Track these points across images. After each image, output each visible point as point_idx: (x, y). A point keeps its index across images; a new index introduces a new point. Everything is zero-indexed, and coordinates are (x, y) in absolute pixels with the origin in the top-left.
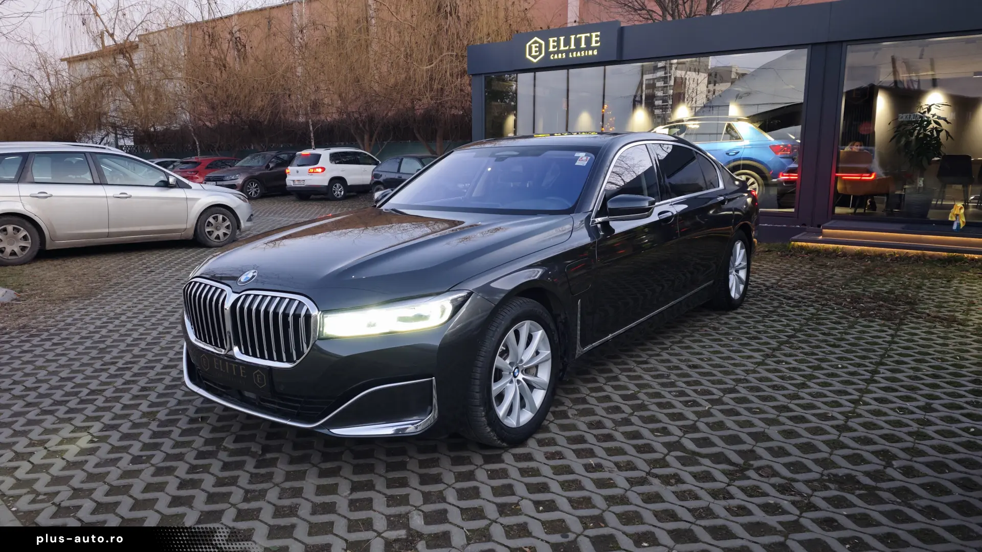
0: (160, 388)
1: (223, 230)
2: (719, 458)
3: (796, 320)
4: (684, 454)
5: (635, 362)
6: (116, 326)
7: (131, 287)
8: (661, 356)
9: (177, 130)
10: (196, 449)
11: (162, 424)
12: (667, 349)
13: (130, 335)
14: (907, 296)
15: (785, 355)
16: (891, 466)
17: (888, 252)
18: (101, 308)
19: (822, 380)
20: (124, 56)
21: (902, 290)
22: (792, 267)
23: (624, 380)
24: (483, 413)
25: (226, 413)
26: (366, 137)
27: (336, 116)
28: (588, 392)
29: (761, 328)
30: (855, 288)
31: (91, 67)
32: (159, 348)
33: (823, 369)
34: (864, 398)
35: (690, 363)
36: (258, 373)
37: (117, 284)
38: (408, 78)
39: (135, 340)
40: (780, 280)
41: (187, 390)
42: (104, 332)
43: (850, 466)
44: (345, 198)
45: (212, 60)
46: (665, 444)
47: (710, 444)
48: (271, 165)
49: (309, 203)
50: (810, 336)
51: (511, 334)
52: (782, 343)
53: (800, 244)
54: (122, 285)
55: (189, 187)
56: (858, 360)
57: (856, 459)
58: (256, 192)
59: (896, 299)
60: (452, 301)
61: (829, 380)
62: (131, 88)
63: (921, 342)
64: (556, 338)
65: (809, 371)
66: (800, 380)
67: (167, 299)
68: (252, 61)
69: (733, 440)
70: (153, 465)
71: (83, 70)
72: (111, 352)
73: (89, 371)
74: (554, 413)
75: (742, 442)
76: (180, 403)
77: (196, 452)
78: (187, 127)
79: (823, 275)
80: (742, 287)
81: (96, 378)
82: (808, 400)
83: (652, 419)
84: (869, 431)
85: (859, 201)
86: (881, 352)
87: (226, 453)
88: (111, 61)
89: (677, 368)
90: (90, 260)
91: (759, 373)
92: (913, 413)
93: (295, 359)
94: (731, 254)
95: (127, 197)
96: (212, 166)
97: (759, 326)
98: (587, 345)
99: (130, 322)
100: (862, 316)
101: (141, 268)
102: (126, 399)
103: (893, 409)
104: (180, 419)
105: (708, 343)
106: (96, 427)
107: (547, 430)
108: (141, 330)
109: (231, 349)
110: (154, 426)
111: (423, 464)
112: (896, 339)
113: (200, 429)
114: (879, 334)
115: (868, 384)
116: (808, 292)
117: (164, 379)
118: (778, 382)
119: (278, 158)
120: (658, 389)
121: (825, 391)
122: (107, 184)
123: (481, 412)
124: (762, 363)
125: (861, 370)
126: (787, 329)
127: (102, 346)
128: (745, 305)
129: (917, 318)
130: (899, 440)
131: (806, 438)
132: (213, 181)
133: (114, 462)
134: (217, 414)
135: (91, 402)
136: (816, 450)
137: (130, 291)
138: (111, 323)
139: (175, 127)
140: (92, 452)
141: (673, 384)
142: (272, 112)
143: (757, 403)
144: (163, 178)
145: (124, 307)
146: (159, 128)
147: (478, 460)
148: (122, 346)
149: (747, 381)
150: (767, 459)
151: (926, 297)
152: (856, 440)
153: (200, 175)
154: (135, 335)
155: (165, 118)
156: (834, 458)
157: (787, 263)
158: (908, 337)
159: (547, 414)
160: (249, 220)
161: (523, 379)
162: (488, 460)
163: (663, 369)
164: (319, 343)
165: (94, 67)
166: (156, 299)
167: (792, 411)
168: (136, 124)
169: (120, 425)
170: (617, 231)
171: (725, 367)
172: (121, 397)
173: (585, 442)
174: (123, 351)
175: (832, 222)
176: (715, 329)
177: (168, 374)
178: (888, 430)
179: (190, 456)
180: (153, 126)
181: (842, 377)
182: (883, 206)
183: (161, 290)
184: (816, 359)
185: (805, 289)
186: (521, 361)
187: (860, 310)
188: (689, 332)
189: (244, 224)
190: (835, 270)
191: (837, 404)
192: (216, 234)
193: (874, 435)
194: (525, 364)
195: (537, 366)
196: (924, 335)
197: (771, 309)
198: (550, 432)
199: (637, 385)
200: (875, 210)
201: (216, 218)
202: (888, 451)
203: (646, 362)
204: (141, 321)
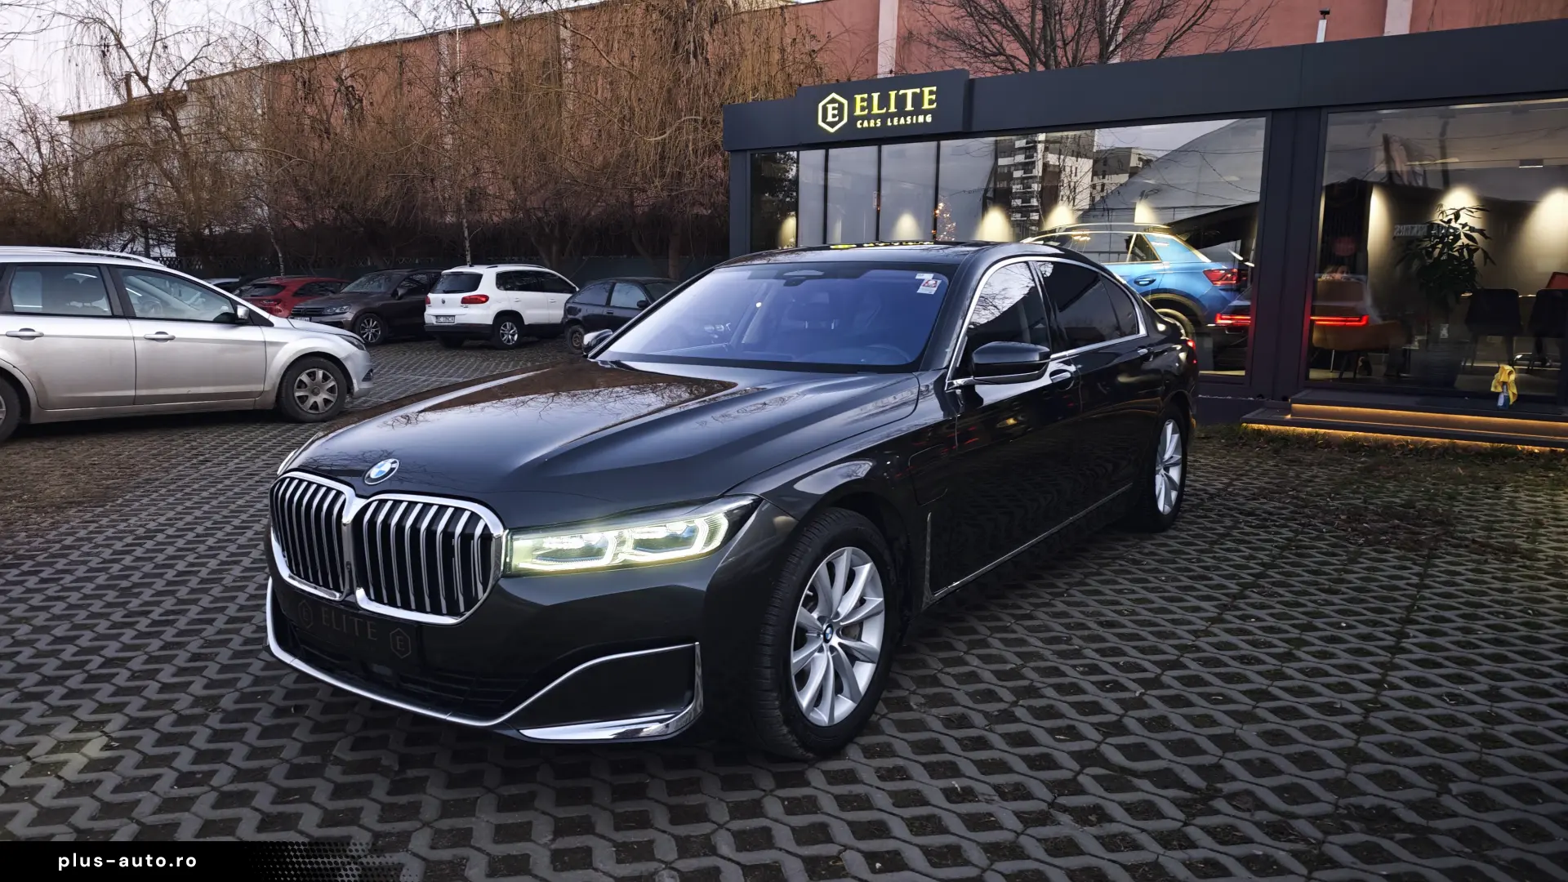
0: (224, 655)
1: (324, 395)
2: (1165, 779)
3: (1264, 549)
4: (1107, 772)
5: (1013, 616)
6: (148, 551)
7: (172, 487)
8: (1054, 606)
9: (248, 234)
10: (287, 761)
11: (228, 717)
12: (1061, 595)
13: (171, 566)
14: (1435, 512)
15: (1253, 606)
16: (1449, 792)
17: (1398, 441)
18: (123, 521)
19: (1319, 648)
20: (164, 114)
21: (1425, 502)
22: (1247, 463)
23: (996, 646)
24: (777, 703)
25: (335, 700)
26: (554, 249)
27: (506, 215)
28: (940, 666)
29: (1210, 562)
30: (1352, 499)
31: (110, 129)
32: (221, 588)
33: (1316, 629)
34: (1389, 678)
35: (1102, 619)
36: (398, 633)
37: (147, 481)
38: (625, 156)
39: (180, 574)
40: (1230, 484)
41: (270, 659)
42: (128, 560)
43: (1381, 792)
44: (519, 345)
45: (307, 122)
46: (1074, 755)
47: (1148, 754)
48: (400, 292)
49: (461, 353)
50: (1289, 575)
51: (822, 567)
52: (1245, 586)
53: (1256, 426)
54: (157, 483)
55: (270, 324)
56: (1371, 616)
57: (1390, 781)
58: (374, 335)
59: (1419, 517)
60: (729, 514)
61: (1330, 648)
62: (174, 165)
63: (1468, 586)
64: (892, 576)
65: (1295, 633)
66: (1283, 648)
67: (233, 507)
68: (371, 124)
69: (1184, 748)
70: (214, 789)
71: (95, 134)
72: (140, 593)
73: (102, 626)
74: (887, 702)
75: (1201, 751)
76: (257, 681)
77: (288, 766)
78: (263, 228)
79: (1298, 476)
80: (1174, 494)
81: (116, 637)
82: (1300, 680)
83: (1049, 713)
84: (1405, 734)
85: (1345, 360)
86: (1406, 602)
87: (338, 768)
88: (141, 121)
89: (1082, 626)
90: (104, 441)
91: (1215, 635)
92: (1472, 703)
93: (462, 609)
94: (1158, 442)
95: (166, 340)
96: (303, 292)
97: (1204, 557)
98: (940, 588)
99: (171, 544)
100: (1368, 543)
101: (188, 455)
102: (166, 675)
103: (1439, 697)
104: (260, 709)
105: (1128, 585)
106: (116, 722)
107: (877, 730)
108: (191, 558)
109: (352, 592)
110: (214, 720)
111: (674, 788)
112: (1427, 581)
113: (293, 726)
114: (1399, 573)
115: (1393, 654)
116: (1277, 504)
117: (231, 639)
118: (1247, 650)
119: (411, 280)
120: (1054, 661)
121: (1324, 665)
122: (135, 318)
123: (773, 701)
124: (1218, 620)
125: (1378, 632)
126: (1251, 564)
127: (125, 584)
128: (1180, 524)
129: (1456, 546)
130: (1456, 748)
131: (1305, 743)
132: (305, 316)
133: (147, 783)
134: (320, 701)
135: (108, 678)
136: (1322, 764)
137: (171, 493)
138: (140, 545)
139: (244, 227)
140: (108, 765)
141: (1078, 654)
142: (403, 207)
143: (1218, 686)
144: (226, 308)
145: (162, 520)
146: (217, 230)
147: (767, 782)
148: (159, 584)
149: (1198, 649)
150: (1243, 780)
151: (1465, 513)
152: (1385, 747)
153: (284, 306)
154: (181, 566)
155: (228, 213)
156: (1353, 778)
157: (1236, 456)
158: (1445, 578)
159: (876, 704)
160: (367, 378)
161: (840, 644)
162: (783, 781)
163: (1058, 628)
164: (503, 583)
165: (115, 130)
166: (214, 507)
167: (1276, 698)
168: (181, 222)
169: (157, 719)
170: (987, 401)
171: (1158, 625)
172: (158, 671)
173: (942, 750)
174: (159, 593)
175: (1308, 391)
176: (1135, 562)
177: (237, 631)
178: (1435, 731)
179: (278, 774)
180: (208, 226)
181: (1350, 642)
182: (1383, 369)
183: (222, 492)
184: (1303, 613)
185: (1272, 499)
186: (837, 614)
187: (1365, 533)
188: (1094, 568)
189: (357, 386)
190: (1315, 469)
191: (1347, 688)
192: (312, 400)
193: (1413, 738)
194: (842, 621)
195: (860, 624)
196: (1471, 576)
197: (1222, 531)
198: (882, 733)
199: (1019, 655)
200: (1370, 373)
201: (312, 375)
202: (1440, 767)
203: (1030, 617)
204: (189, 542)
